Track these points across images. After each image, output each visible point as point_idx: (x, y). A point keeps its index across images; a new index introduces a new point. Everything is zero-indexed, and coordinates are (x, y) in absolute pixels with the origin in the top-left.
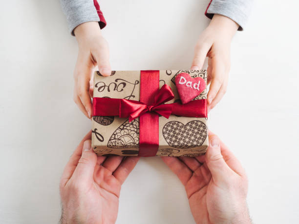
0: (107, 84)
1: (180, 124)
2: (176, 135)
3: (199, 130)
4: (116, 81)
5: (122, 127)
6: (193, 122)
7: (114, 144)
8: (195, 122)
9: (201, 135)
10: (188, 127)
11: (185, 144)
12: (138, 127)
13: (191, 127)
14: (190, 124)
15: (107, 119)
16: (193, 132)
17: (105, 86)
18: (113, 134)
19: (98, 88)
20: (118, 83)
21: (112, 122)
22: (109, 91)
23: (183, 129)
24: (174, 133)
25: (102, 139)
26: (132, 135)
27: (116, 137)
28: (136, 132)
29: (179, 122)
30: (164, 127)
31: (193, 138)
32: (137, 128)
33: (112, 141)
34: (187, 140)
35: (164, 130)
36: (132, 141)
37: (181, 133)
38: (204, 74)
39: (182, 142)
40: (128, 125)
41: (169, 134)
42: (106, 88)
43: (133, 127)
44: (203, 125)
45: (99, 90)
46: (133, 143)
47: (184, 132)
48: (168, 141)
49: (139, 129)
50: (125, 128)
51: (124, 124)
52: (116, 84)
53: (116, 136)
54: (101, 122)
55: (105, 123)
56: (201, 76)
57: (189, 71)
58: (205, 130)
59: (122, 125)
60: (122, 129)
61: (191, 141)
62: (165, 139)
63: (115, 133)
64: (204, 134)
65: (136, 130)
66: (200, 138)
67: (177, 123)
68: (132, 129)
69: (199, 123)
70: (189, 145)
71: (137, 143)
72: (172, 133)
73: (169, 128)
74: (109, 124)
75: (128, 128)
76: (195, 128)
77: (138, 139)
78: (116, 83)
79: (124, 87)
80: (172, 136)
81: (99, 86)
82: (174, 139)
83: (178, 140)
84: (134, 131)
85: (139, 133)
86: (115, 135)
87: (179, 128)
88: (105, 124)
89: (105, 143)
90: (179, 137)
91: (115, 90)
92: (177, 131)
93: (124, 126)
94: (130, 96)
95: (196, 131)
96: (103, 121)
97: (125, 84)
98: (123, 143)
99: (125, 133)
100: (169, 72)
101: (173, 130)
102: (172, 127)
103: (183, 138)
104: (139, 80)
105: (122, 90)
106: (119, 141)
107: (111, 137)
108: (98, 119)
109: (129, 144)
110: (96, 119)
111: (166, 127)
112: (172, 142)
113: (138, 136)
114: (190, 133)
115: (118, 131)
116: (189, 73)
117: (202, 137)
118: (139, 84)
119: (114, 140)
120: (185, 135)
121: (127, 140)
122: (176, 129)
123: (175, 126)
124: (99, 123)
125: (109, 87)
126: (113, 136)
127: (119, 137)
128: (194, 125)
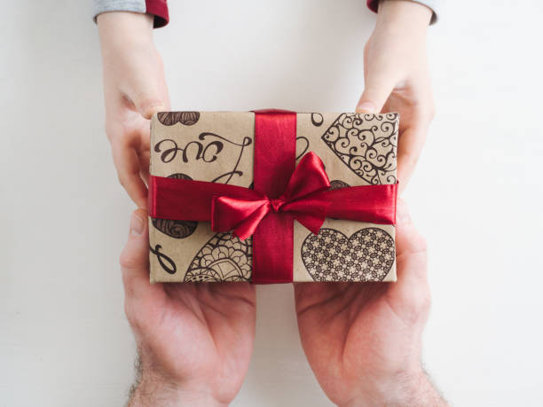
0: (182, 146)
1: (339, 236)
2: (328, 259)
3: (377, 248)
4: (202, 137)
5: (214, 242)
6: (365, 231)
7: (198, 279)
8: (371, 231)
9: (382, 259)
10: (356, 243)
11: (349, 277)
12: (249, 243)
13: (362, 241)
14: (359, 235)
15: (184, 225)
16: (366, 252)
17: (176, 149)
18: (197, 257)
19: (160, 154)
20: (204, 143)
21: (192, 231)
22: (185, 160)
23: (344, 247)
24: (326, 254)
25: (172, 269)
26: (237, 260)
27: (203, 265)
28: (246, 253)
29: (336, 231)
30: (304, 243)
31: (364, 265)
32: (246, 245)
33: (194, 272)
34: (352, 270)
35: (305, 249)
36: (235, 273)
37: (340, 255)
38: (393, 124)
39: (341, 274)
40: (229, 237)
41: (314, 258)
42: (180, 153)
43: (239, 242)
44: (387, 238)
45: (163, 158)
46: (240, 277)
47: (346, 253)
48: (313, 271)
49: (251, 246)
50: (222, 242)
51: (220, 235)
52: (200, 146)
53: (203, 260)
54: (170, 231)
55: (178, 233)
56: (387, 128)
57: (362, 117)
58: (391, 249)
59: (216, 236)
60: (214, 247)
61: (361, 273)
62: (307, 267)
63: (200, 255)
64: (388, 257)
65: (244, 248)
66: (378, 267)
67: (331, 232)
68: (237, 246)
69: (379, 234)
70: (357, 280)
71: (248, 276)
72: (320, 256)
73: (316, 244)
74: (186, 236)
75: (228, 244)
76: (369, 244)
77: (248, 268)
78: (201, 142)
79: (219, 151)
80: (320, 262)
81: (163, 148)
82: (324, 267)
83: (333, 270)
84: (240, 250)
85: (251, 255)
86: (200, 259)
87: (336, 244)
88: (178, 235)
89: (178, 277)
90: (336, 263)
91: (198, 158)
92: (332, 251)
93: (220, 239)
94: (232, 173)
95: (372, 250)
96: (174, 228)
97: (220, 146)
98: (217, 276)
99: (222, 256)
100: (317, 119)
101: (324, 248)
102: (322, 242)
103: (344, 266)
104: (252, 137)
105: (215, 158)
106: (209, 273)
107: (192, 263)
108: (164, 225)
109: (230, 280)
110: (159, 224)
111: (308, 241)
112: (321, 275)
113: (249, 263)
114: (360, 254)
115: (206, 251)
116: (361, 121)
117: (384, 265)
118: (251, 146)
119: (198, 271)
120: (348, 258)
121: (225, 271)
122: (330, 246)
123: (328, 240)
124: (165, 233)
125: (185, 151)
126: (197, 262)
127: (207, 264)
128: (367, 239)
